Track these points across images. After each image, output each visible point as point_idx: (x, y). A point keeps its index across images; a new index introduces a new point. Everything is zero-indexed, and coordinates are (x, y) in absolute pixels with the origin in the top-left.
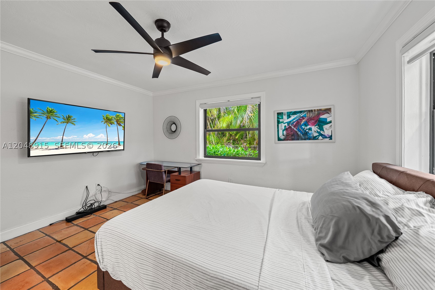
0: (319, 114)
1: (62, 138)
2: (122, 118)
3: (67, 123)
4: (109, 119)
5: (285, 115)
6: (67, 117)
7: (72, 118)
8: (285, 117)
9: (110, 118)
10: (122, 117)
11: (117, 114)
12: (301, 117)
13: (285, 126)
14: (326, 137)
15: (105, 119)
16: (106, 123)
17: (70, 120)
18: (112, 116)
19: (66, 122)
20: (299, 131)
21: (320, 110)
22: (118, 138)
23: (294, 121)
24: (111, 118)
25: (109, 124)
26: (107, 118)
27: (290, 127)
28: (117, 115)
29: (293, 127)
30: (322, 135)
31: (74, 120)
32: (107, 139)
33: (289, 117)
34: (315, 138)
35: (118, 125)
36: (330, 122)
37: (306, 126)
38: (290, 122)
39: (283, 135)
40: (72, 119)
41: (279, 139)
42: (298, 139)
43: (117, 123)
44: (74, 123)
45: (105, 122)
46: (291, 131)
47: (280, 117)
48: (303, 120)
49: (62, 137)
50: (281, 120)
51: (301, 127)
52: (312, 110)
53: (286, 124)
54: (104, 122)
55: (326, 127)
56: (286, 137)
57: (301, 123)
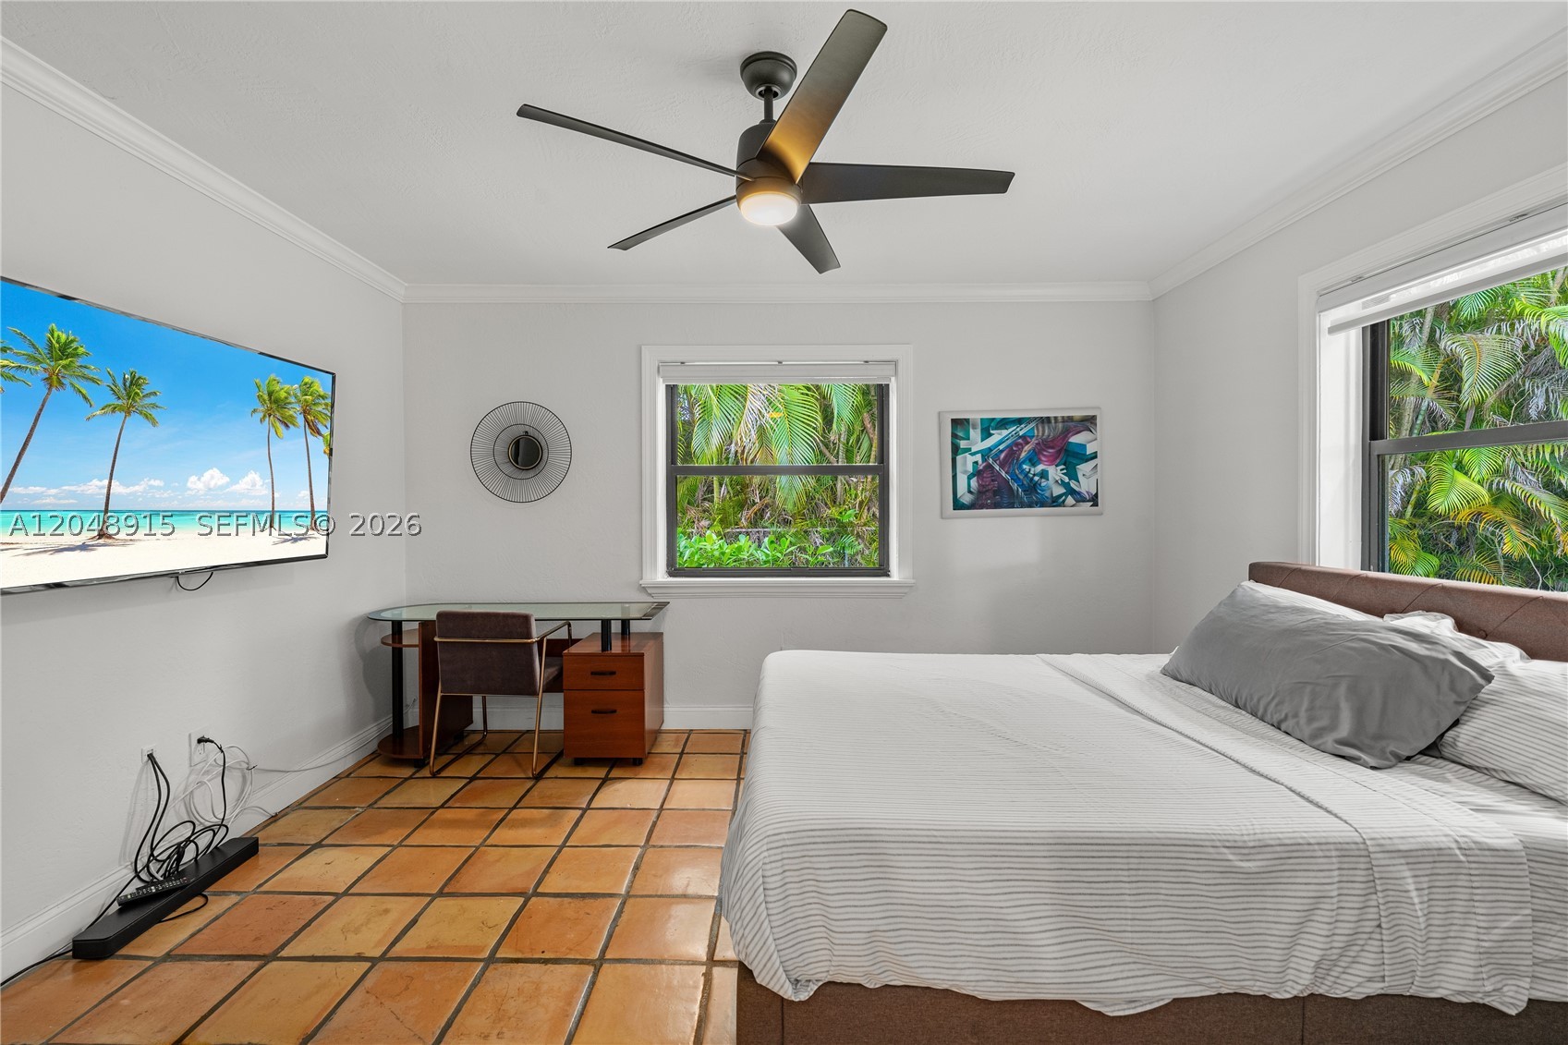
0: (1067, 432)
1: (105, 491)
2: (323, 398)
3: (128, 413)
4: (276, 401)
5: (974, 428)
6: (128, 384)
7: (147, 389)
8: (975, 434)
9: (283, 395)
10: (322, 393)
11: (306, 380)
12: (1020, 437)
13: (976, 463)
14: (1084, 500)
15: (264, 400)
16: (267, 419)
17: (137, 399)
18: (287, 387)
19: (121, 408)
20: (1016, 479)
21: (1070, 419)
22: (309, 493)
23: (1001, 447)
24: (286, 398)
25: (278, 424)
26: (270, 394)
27: (990, 467)
28: (306, 384)
29: (997, 468)
30: (1072, 492)
31: (152, 400)
32: (273, 497)
33: (986, 434)
34: (1055, 502)
35: (308, 431)
36: (1094, 456)
37: (1034, 465)
38: (990, 449)
39: (970, 492)
40: (146, 392)
41: (958, 505)
42: (1011, 506)
43: (306, 420)
44: (153, 412)
45: (265, 416)
46: (993, 481)
47: (960, 434)
48: (1027, 448)
49: (106, 482)
50: (963, 444)
51: (1020, 467)
52: (1048, 418)
53: (978, 458)
54: (261, 415)
55: (1084, 468)
56: (977, 499)
57: (1020, 455)
